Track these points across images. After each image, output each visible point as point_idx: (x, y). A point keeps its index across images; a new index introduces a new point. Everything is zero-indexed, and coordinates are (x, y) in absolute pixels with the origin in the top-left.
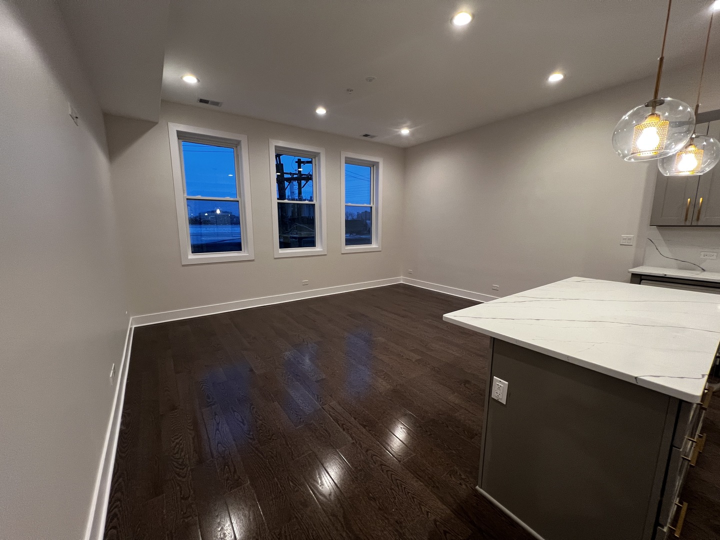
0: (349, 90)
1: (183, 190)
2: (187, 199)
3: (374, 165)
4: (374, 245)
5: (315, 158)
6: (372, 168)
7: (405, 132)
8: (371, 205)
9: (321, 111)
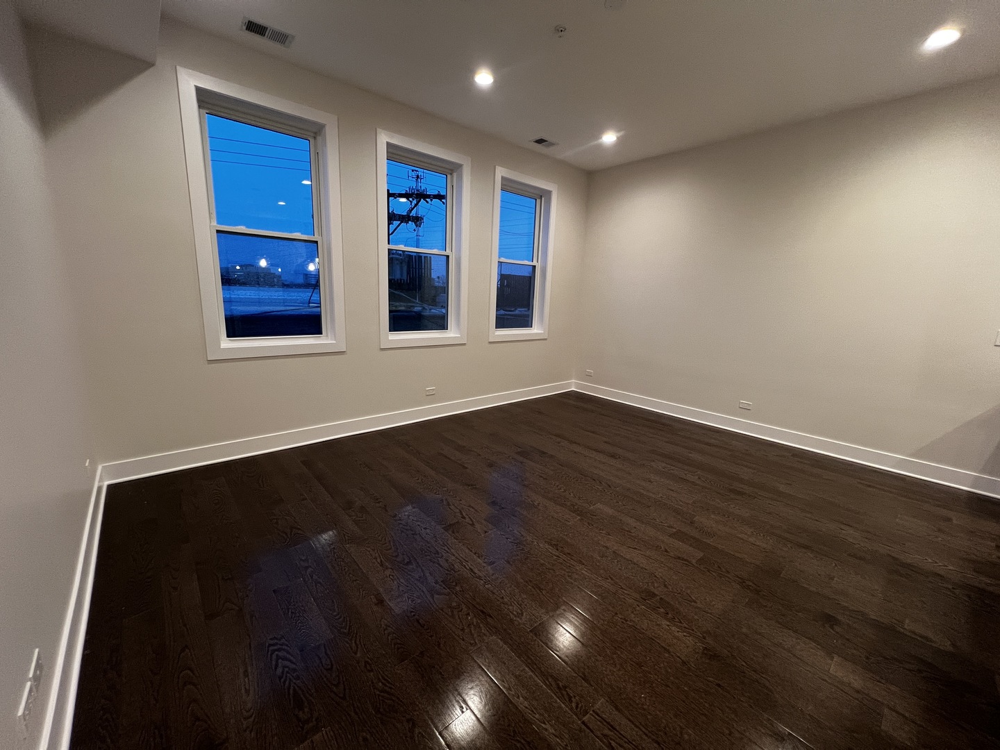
0: (560, 30)
1: (210, 214)
2: (218, 231)
3: (542, 196)
4: (536, 330)
5: (451, 174)
6: (538, 201)
7: (609, 138)
8: (534, 263)
9: (484, 78)
